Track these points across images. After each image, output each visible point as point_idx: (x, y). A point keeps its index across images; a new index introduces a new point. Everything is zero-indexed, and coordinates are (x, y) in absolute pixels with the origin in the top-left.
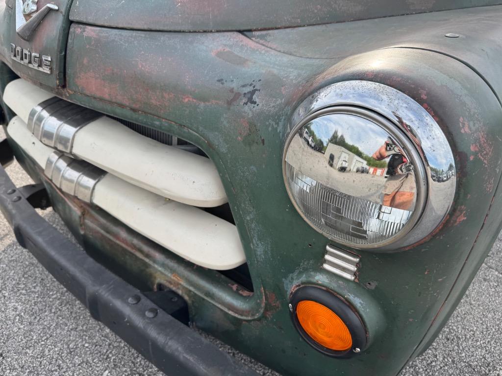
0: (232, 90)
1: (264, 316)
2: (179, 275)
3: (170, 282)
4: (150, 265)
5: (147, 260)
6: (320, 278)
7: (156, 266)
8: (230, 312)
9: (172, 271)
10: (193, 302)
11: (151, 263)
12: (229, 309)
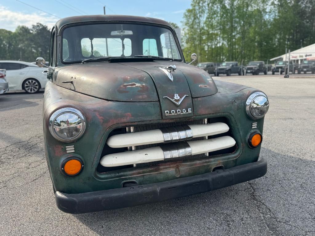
0: (231, 102)
1: (243, 152)
2: (220, 160)
3: (217, 165)
4: (210, 164)
5: (208, 164)
6: (252, 131)
7: (212, 163)
8: (235, 159)
9: (217, 160)
10: (224, 165)
11: (210, 163)
12: (234, 158)
